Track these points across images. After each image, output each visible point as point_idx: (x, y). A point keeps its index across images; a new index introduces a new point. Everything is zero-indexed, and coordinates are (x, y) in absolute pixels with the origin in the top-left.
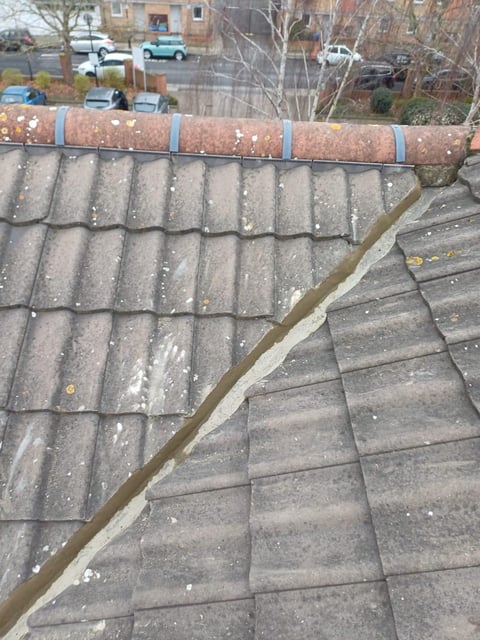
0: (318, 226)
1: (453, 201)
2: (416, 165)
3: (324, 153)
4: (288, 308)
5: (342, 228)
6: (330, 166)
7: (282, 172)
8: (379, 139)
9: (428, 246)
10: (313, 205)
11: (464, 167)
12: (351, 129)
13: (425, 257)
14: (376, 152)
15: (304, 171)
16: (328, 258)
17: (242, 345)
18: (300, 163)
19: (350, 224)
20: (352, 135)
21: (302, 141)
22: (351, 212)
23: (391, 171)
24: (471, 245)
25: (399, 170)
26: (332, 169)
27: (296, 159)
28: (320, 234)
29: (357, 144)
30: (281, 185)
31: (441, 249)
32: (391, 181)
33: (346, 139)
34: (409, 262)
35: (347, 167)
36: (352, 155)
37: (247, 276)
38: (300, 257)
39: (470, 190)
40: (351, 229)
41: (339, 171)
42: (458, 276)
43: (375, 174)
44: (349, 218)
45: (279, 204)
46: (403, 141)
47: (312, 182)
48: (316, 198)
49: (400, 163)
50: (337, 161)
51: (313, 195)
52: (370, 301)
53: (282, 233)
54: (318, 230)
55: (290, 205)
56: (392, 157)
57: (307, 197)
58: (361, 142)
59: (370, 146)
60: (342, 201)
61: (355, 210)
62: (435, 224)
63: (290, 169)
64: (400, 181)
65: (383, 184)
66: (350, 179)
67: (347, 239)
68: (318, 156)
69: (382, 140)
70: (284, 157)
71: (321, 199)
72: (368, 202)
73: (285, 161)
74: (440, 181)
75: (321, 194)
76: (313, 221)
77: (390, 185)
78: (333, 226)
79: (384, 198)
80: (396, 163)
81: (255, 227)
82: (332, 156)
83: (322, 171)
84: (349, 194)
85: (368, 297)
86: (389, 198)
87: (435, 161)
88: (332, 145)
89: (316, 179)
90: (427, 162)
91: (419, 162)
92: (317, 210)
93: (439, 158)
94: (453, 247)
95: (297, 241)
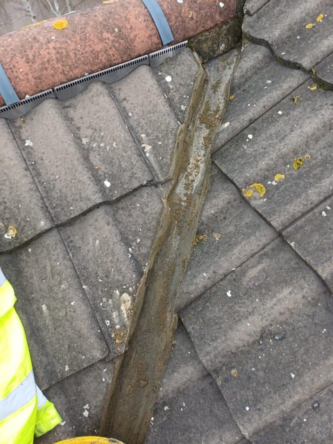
0: (107, 184)
1: (256, 73)
2: (189, 39)
3: (63, 72)
4: (124, 326)
5: (139, 174)
6: (80, 86)
7: (18, 123)
8: (127, 20)
9: (263, 164)
10: (85, 154)
11: (247, 19)
12: (83, 20)
13: (264, 179)
14: (133, 41)
15: (49, 109)
16: (140, 221)
17: (86, 414)
18: (38, 100)
19: (146, 161)
20: (89, 29)
21: (22, 68)
22: (140, 141)
23: (161, 59)
24: (317, 141)
25: (171, 54)
26: (86, 88)
27: (28, 97)
28: (117, 194)
29: (101, 40)
30: (28, 143)
31: (281, 161)
32: (169, 74)
33: (84, 39)
34: (248, 194)
35: (104, 78)
36: (103, 58)
37: (44, 307)
38: (105, 242)
39: (272, 51)
40: (150, 168)
41: (97, 88)
42: (329, 201)
43: (144, 71)
44: (141, 153)
45: (39, 174)
46: (159, 10)
47: (68, 119)
48: (85, 141)
49: (169, 45)
50: (87, 75)
51: (78, 139)
52: (225, 276)
53: (64, 219)
54: (111, 189)
55: (54, 169)
56: (155, 40)
57: (72, 149)
58: (106, 35)
59: (120, 36)
60: (122, 133)
61: (143, 136)
62: (252, 121)
63: (28, 113)
64: (179, 69)
65: (160, 80)
66: (117, 92)
67: (152, 183)
68: (57, 79)
69: (132, 20)
70: (8, 104)
71: (93, 139)
72: (154, 118)
73: (14, 106)
74: (222, 47)
75: (89, 132)
76: (98, 180)
77: (169, 79)
78: (127, 175)
79: (170, 102)
80: (163, 46)
81: (20, 230)
82: (77, 72)
83: (74, 96)
84: (125, 116)
85: (221, 272)
86: (176, 99)
87: (210, 24)
88: (68, 55)
89: (71, 112)
90: (201, 29)
91: (192, 33)
92: (95, 160)
93: (212, 17)
94: (295, 152)
95: (91, 218)
